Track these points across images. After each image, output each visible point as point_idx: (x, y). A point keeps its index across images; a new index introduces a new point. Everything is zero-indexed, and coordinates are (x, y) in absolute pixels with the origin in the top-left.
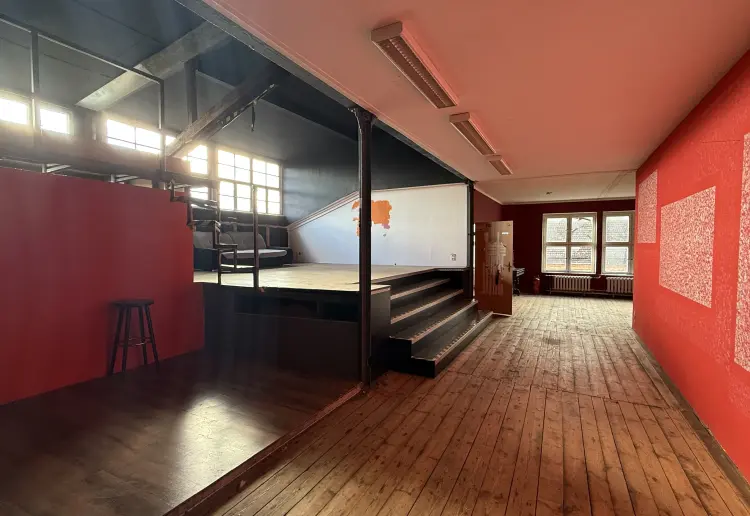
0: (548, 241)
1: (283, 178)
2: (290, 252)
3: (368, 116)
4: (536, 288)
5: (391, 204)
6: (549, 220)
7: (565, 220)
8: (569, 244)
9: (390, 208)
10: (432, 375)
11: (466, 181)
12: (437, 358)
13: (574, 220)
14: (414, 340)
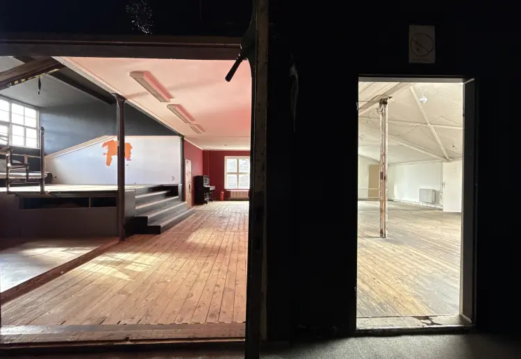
0: (228, 171)
1: (40, 120)
2: (50, 175)
3: (122, 99)
4: (222, 197)
5: (132, 145)
6: (228, 160)
7: (236, 160)
8: (238, 173)
9: (131, 147)
10: (159, 233)
11: (179, 135)
12: (162, 225)
13: (240, 161)
14: (149, 217)
